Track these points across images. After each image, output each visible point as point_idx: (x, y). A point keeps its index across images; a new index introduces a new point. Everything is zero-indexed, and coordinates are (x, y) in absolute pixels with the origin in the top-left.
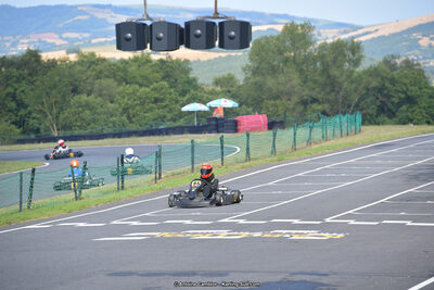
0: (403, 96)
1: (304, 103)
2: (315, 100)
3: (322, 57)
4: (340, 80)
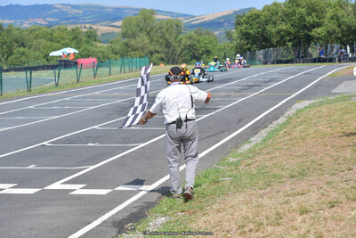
0: (204, 50)
1: (151, 53)
2: (157, 52)
3: (161, 28)
4: (170, 41)
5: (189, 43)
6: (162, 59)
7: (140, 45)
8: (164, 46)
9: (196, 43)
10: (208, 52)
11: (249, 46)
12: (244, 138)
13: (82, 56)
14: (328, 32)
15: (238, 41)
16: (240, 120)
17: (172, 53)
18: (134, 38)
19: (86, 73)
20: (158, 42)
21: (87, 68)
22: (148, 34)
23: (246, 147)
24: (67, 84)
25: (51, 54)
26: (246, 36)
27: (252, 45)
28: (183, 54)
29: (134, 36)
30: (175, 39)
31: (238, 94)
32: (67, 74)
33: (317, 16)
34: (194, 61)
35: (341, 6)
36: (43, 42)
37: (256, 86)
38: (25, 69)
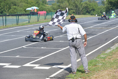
0: (92, 9)
1: (69, 10)
2: (72, 9)
4: (78, 5)
5: (85, 5)
6: (74, 12)
7: (64, 6)
8: (75, 7)
9: (89, 6)
10: (94, 10)
11: (112, 7)
12: (108, 47)
13: (40, 10)
15: (107, 5)
16: (107, 39)
17: (78, 10)
18: (62, 3)
19: (42, 18)
20: (72, 5)
21: (42, 15)
22: (68, 1)
23: (109, 51)
24: (34, 22)
25: (27, 9)
26: (111, 3)
27: (113, 7)
28: (83, 10)
29: (62, 2)
30: (80, 4)
31: (106, 28)
32: (34, 18)
34: (87, 13)
36: (24, 4)
37: (114, 25)
38: (16, 15)
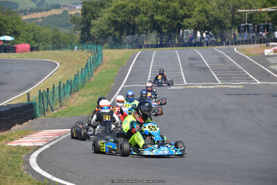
9: (3, 24)
14: (199, 22)
33: (187, 9)
35: (207, 2)
